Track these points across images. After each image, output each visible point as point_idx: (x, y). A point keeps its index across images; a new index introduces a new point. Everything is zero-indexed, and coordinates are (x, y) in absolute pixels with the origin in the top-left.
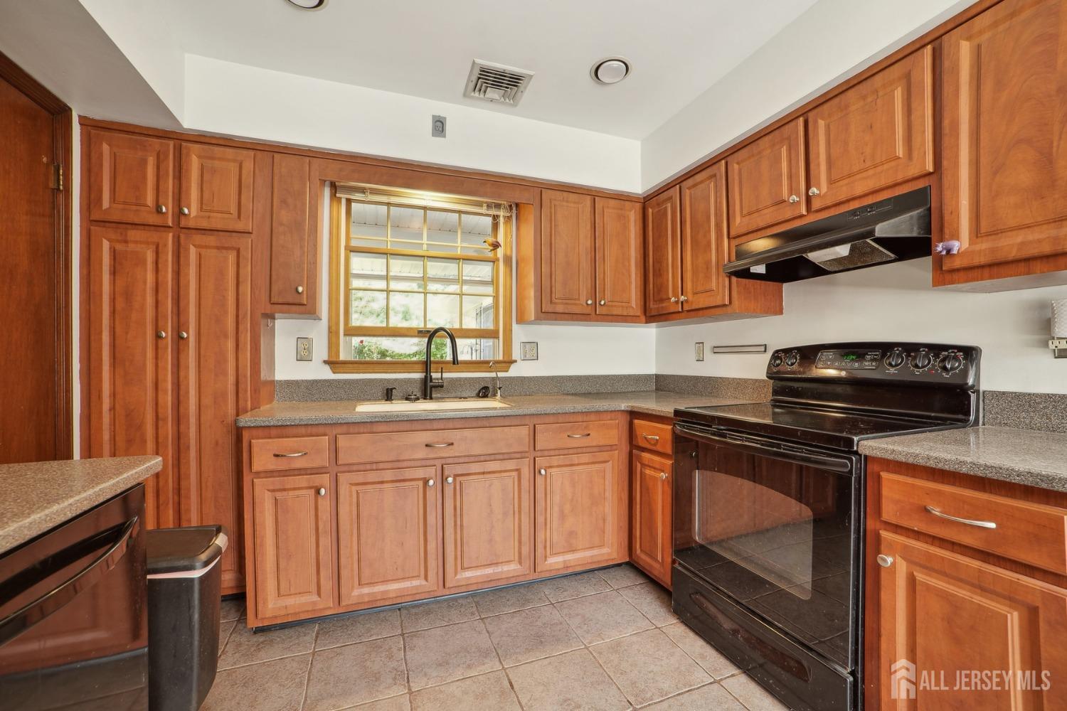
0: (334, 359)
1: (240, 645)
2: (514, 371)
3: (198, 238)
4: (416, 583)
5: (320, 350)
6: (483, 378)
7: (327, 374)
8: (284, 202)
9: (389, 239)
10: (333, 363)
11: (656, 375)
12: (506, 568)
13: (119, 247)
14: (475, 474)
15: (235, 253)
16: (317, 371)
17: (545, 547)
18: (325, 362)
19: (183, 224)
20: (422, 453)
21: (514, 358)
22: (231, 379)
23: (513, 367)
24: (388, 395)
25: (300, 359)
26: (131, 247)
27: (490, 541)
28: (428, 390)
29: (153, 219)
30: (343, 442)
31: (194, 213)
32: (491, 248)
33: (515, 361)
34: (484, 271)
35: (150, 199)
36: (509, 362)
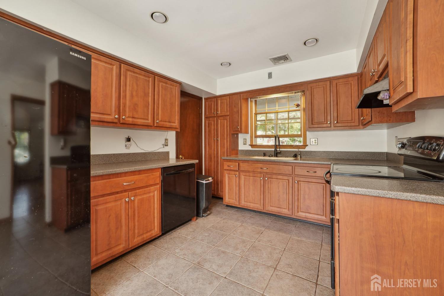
0: (252, 144)
1: (222, 207)
2: (307, 149)
3: (220, 118)
4: (257, 205)
5: (249, 142)
6: (295, 151)
7: (250, 148)
8: (235, 106)
9: (267, 109)
10: (252, 146)
11: (386, 152)
12: (284, 210)
13: (209, 122)
14: (274, 179)
15: (226, 120)
16: (248, 148)
17: (298, 208)
18: (249, 145)
19: (218, 115)
20: (259, 170)
21: (307, 144)
22: (226, 149)
23: (307, 147)
24: (265, 155)
25: (244, 144)
26: (211, 121)
27: (279, 200)
28: (277, 154)
29: (213, 115)
30: (241, 164)
31: (219, 113)
32: (297, 106)
33: (308, 145)
34: (298, 114)
35: (213, 112)
36: (305, 146)
